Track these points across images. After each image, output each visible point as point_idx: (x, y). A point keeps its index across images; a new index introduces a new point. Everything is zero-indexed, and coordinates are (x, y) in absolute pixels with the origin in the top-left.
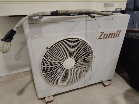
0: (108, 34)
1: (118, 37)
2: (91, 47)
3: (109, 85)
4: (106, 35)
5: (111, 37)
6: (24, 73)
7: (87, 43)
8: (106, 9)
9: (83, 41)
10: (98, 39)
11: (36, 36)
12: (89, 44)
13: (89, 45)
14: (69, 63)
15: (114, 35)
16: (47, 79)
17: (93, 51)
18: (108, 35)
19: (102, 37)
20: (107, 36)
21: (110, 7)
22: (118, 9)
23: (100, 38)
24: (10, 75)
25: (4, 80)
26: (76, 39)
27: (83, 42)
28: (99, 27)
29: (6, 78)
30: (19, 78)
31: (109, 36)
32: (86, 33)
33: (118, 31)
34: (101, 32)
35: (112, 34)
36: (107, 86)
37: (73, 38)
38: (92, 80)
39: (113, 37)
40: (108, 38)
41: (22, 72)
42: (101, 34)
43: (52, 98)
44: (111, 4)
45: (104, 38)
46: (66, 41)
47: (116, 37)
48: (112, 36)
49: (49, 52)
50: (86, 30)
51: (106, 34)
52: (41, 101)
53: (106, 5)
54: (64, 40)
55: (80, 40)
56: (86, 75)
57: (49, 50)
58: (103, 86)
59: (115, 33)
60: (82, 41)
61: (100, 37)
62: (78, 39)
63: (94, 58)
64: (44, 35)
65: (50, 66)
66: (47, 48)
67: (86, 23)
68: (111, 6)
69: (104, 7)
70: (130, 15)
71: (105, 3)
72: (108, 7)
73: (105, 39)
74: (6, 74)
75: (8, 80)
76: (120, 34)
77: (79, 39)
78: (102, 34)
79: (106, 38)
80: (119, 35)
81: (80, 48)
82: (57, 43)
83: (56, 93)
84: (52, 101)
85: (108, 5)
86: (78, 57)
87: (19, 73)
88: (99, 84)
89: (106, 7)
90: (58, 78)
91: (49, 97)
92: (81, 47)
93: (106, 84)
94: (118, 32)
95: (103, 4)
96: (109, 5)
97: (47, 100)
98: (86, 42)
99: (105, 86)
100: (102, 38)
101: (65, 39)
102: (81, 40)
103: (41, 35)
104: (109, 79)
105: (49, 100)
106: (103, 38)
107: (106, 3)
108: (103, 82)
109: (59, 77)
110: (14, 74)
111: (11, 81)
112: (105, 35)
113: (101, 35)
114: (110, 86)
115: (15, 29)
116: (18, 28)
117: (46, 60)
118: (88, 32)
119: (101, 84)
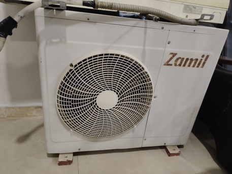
0: (183, 59)
1: (202, 67)
2: (151, 77)
3: (177, 154)
4: (180, 60)
5: (189, 66)
6: (37, 109)
7: (143, 68)
8: (187, 16)
9: (136, 62)
10: (165, 65)
11: (54, 40)
12: (146, 70)
13: (146, 73)
14: (107, 99)
15: (195, 63)
16: (66, 120)
17: (153, 85)
18: (185, 60)
19: (172, 62)
20: (181, 63)
21: (195, 13)
22: (207, 15)
23: (168, 64)
24: (13, 108)
25: (3, 115)
26: (124, 57)
27: (135, 65)
28: (169, 43)
29: (5, 112)
30: (27, 116)
31: (186, 62)
32: (144, 49)
33: (203, 56)
34: (171, 54)
35: (192, 60)
36: (173, 155)
37: (119, 55)
38: (147, 139)
39: (194, 66)
40: (184, 66)
41: (33, 107)
42: (171, 56)
43: (70, 157)
44: (197, 8)
45: (176, 65)
46: (105, 57)
47: (198, 67)
48: (190, 63)
49: (73, 71)
50: (144, 45)
51: (180, 58)
52: (51, 159)
53: (188, 8)
54: (102, 55)
55: (131, 59)
56: (135, 127)
57: (73, 68)
58: (166, 155)
59: (197, 60)
60: (133, 62)
61: (168, 62)
62: (126, 57)
63: (153, 98)
64: (68, 41)
65: (73, 97)
66: (71, 65)
67: (145, 33)
68: (197, 12)
69: (184, 12)
70: (228, 30)
71: (185, 5)
72: (192, 13)
73: (178, 67)
74: (7, 105)
75: (10, 117)
76: (207, 62)
77: (128, 58)
78: (174, 56)
79: (180, 65)
80: (204, 63)
81: (130, 75)
82: (89, 58)
83: (79, 150)
84: (69, 162)
85: (191, 9)
86: (124, 92)
87: (29, 107)
88: (160, 150)
89: (187, 12)
90: (85, 122)
91: (66, 155)
92: (131, 73)
93: (171, 152)
94: (204, 59)
95: (183, 6)
96: (193, 9)
97: (61, 158)
98: (141, 66)
99: (169, 155)
100: (171, 65)
101: (104, 53)
102: (133, 60)
103: (63, 40)
104: (179, 144)
105: (65, 160)
106: (173, 65)
107: (188, 5)
108: (168, 148)
109: (87, 121)
110: (19, 108)
111: (13, 118)
112: (178, 59)
113: (171, 58)
114: (178, 156)
115: (16, 19)
116: (21, 17)
117: (66, 85)
118: (146, 48)
119: (164, 150)
